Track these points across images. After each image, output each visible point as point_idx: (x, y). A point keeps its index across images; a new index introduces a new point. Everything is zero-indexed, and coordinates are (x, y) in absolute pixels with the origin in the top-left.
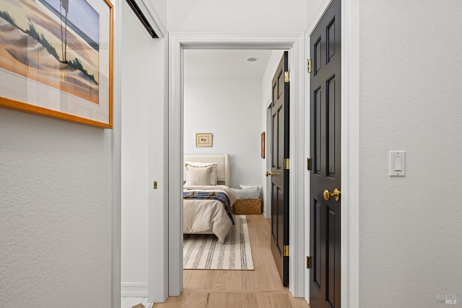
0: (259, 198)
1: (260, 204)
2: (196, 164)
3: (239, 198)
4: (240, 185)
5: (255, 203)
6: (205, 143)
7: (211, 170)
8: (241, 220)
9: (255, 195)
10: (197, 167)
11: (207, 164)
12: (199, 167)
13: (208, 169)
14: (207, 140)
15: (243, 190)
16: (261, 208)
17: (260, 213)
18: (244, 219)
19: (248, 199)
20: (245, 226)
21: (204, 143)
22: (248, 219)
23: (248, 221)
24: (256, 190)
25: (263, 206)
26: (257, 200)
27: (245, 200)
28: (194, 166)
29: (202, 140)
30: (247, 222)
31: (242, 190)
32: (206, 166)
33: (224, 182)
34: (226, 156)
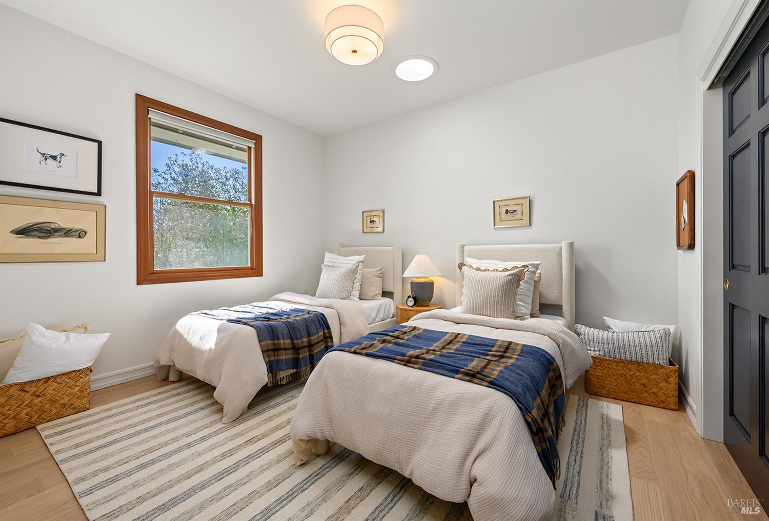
0: (671, 364)
1: (674, 380)
2: (483, 264)
3: (602, 353)
4: (605, 318)
5: (654, 376)
6: (515, 218)
7: (517, 278)
8: (606, 422)
9: (656, 353)
10: (485, 270)
11: (509, 265)
12: (489, 270)
13: (509, 275)
14: (519, 212)
15: (615, 335)
16: (676, 393)
17: (673, 407)
18: (615, 420)
19: (631, 362)
20: (619, 458)
21: (512, 218)
22: (630, 424)
23: (630, 437)
24: (659, 341)
25: (687, 389)
26: (662, 367)
27: (621, 361)
28: (478, 269)
29: (507, 212)
30: (627, 440)
31: (610, 334)
32: (506, 270)
33: (560, 307)
34: (564, 245)
